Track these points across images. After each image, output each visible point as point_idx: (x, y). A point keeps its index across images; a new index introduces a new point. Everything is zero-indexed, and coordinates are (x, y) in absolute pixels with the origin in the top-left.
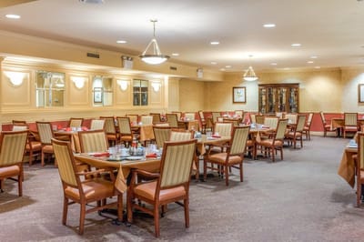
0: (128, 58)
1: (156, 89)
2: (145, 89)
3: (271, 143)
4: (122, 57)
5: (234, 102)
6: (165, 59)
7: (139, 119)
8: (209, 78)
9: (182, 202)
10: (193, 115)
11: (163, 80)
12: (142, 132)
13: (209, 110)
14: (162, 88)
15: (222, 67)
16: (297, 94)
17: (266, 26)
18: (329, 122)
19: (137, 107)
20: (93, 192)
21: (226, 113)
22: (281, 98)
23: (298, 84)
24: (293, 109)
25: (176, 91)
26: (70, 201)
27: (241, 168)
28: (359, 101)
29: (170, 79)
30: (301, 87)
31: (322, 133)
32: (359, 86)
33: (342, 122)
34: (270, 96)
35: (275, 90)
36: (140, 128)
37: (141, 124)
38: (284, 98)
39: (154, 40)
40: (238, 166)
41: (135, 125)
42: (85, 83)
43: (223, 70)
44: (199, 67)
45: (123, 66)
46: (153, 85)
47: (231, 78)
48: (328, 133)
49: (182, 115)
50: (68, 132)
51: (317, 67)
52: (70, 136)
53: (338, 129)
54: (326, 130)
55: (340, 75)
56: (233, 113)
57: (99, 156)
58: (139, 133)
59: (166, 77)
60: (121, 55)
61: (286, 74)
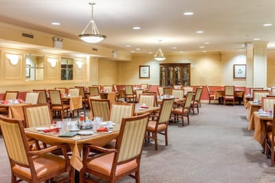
0: (58, 40)
1: (80, 67)
2: (71, 66)
3: (181, 111)
4: (53, 39)
5: (140, 78)
6: (102, 39)
7: (67, 91)
8: (122, 58)
9: (134, 174)
10: (111, 88)
11: (85, 59)
12: (71, 102)
13: (120, 84)
14: (85, 66)
15: (132, 50)
16: (189, 71)
17: (186, 14)
18: (213, 93)
19: (64, 81)
20: (45, 170)
21: (135, 86)
22: (177, 75)
23: (189, 64)
24: (186, 83)
25: (96, 68)
26: (18, 179)
27: (166, 134)
28: (234, 77)
29: (91, 58)
30: (192, 66)
31: (208, 101)
32: (234, 66)
33: (223, 93)
34: (169, 72)
35: (172, 68)
36: (69, 99)
37: (69, 95)
38: (179, 75)
39: (92, 21)
40: (164, 132)
41: (65, 96)
42: (19, 60)
43: (133, 52)
44: (115, 49)
45: (54, 46)
46: (77, 63)
47: (139, 59)
48: (212, 101)
49: (102, 88)
50: (6, 105)
51: (204, 51)
52: (7, 108)
53: (220, 98)
54: (211, 99)
55: (221, 57)
56: (140, 86)
57: (49, 131)
58: (69, 104)
59: (88, 57)
60: (53, 36)
61: (181, 56)
